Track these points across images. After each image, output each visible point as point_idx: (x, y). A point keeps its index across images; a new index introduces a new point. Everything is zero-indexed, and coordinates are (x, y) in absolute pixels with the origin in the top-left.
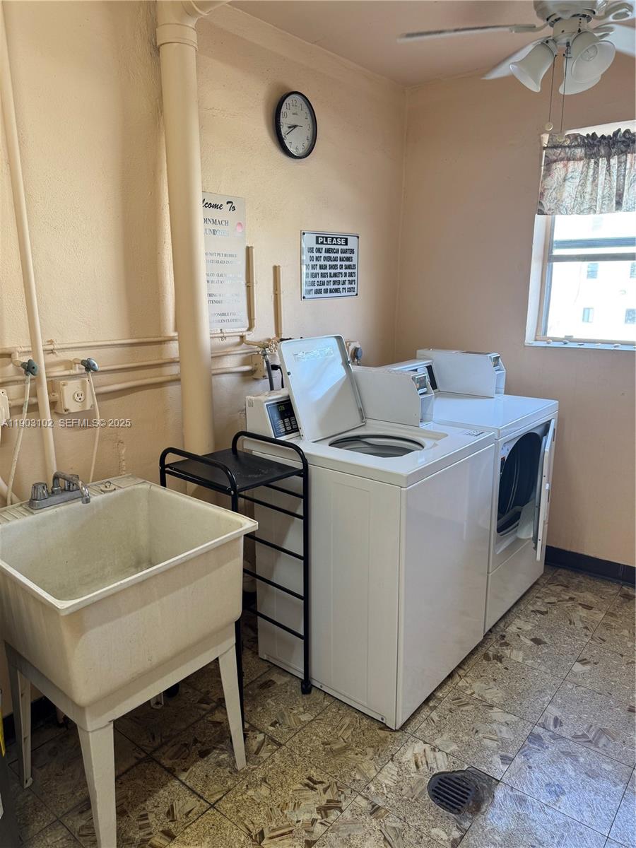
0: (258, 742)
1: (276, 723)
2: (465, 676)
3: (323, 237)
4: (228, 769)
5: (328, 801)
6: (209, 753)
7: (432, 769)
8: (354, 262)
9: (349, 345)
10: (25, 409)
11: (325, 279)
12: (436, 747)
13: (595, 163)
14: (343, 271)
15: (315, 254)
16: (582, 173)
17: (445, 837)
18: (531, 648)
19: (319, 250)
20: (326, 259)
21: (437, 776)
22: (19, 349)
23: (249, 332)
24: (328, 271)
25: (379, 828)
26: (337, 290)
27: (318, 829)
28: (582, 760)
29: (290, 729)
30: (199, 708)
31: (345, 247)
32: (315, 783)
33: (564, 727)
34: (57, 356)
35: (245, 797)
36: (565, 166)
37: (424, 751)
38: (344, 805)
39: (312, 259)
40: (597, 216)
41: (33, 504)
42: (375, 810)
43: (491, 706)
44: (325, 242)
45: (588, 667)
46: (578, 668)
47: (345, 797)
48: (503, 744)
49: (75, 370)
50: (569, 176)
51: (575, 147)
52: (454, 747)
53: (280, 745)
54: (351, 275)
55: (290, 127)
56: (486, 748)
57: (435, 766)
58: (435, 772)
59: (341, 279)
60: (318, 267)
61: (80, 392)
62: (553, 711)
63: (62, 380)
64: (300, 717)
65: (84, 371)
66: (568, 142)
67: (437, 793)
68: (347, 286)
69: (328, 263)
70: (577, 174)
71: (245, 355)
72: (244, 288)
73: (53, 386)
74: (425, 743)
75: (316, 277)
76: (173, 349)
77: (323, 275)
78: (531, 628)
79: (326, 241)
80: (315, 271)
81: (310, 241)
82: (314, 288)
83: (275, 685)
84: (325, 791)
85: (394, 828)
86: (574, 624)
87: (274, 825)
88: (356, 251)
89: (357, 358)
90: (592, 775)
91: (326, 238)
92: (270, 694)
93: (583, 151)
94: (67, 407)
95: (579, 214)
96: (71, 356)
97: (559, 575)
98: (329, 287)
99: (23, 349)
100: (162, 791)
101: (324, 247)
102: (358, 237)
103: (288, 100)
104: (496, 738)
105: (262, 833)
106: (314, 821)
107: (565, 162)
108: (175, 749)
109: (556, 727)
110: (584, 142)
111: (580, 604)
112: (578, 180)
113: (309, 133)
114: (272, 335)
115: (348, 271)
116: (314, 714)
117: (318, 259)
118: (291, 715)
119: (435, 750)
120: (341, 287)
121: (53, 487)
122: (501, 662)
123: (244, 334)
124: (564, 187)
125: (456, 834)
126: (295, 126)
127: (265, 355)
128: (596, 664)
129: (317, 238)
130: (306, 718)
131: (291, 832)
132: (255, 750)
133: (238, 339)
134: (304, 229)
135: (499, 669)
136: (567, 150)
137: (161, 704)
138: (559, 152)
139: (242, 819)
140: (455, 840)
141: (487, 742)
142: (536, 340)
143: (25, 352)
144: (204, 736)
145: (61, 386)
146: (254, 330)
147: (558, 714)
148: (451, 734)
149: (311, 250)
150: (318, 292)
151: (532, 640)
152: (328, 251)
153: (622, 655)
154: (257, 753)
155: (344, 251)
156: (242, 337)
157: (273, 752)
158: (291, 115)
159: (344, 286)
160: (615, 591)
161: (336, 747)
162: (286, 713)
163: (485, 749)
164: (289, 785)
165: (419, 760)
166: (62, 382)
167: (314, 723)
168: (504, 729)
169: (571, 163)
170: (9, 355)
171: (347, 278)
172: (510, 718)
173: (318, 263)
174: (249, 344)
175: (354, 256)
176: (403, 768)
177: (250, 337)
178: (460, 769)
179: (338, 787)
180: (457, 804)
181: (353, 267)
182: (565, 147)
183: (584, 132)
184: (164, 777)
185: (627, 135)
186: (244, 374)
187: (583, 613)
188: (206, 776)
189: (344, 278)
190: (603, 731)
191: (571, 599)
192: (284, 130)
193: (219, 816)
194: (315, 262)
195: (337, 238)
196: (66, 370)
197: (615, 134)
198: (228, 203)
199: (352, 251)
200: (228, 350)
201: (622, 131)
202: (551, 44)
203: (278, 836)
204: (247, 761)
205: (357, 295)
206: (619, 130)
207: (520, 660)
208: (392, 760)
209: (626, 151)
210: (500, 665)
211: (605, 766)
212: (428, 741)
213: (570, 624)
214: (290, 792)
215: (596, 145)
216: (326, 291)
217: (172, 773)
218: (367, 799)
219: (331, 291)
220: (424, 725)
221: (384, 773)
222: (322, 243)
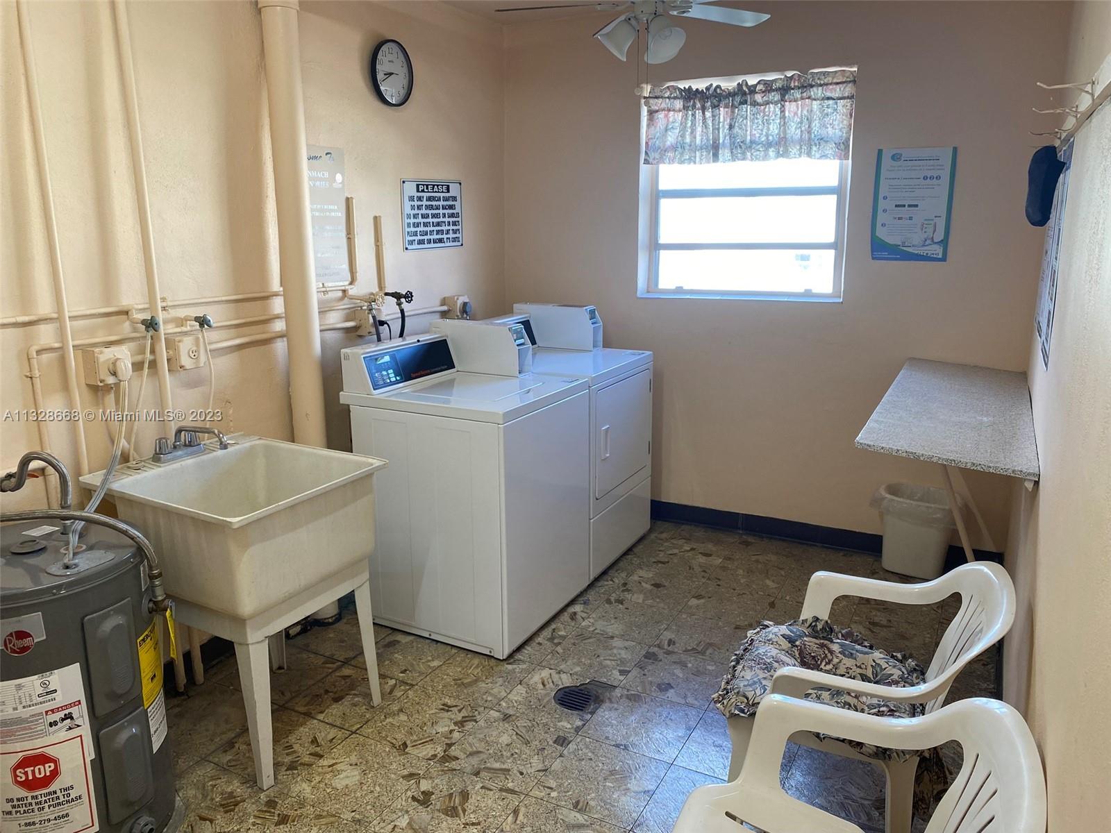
0: (391, 686)
1: (406, 670)
2: (588, 617)
3: (423, 185)
4: (364, 707)
5: (463, 717)
6: (343, 698)
7: (557, 685)
8: (457, 210)
9: (458, 299)
10: (146, 365)
11: (428, 229)
12: (561, 670)
13: (693, 115)
14: (446, 220)
15: (416, 203)
16: (681, 124)
17: (569, 726)
18: (651, 591)
19: (420, 199)
20: (428, 207)
21: (562, 691)
22: (136, 307)
23: (352, 286)
24: (430, 220)
25: (512, 728)
26: (441, 241)
27: (456, 735)
28: (690, 665)
29: (421, 673)
30: (323, 668)
31: (447, 195)
32: (450, 707)
33: (677, 645)
34: (169, 314)
35: (384, 723)
36: (666, 116)
37: (551, 674)
38: (478, 718)
39: (413, 207)
40: (698, 166)
41: (157, 458)
42: (506, 718)
43: (612, 637)
44: (425, 190)
45: (702, 601)
46: (694, 602)
47: (479, 713)
48: (623, 661)
49: (186, 327)
50: (671, 127)
51: (675, 98)
52: (578, 669)
53: (412, 685)
54: (454, 224)
55: (385, 74)
56: (608, 666)
57: (560, 683)
58: (560, 687)
59: (445, 228)
60: (420, 216)
61: (194, 348)
62: (668, 635)
63: (177, 336)
64: (429, 663)
65: (198, 327)
66: (668, 93)
67: (563, 701)
68: (451, 235)
69: (430, 212)
70: (677, 125)
71: (348, 311)
72: (345, 241)
73: (170, 344)
74: (551, 669)
75: (418, 226)
76: (278, 306)
77: (425, 225)
78: (651, 575)
79: (427, 188)
80: (416, 221)
81: (411, 189)
82: (416, 238)
83: (400, 644)
84: (460, 711)
85: (525, 727)
86: (693, 569)
87: (415, 737)
88: (458, 198)
89: (466, 313)
90: (697, 673)
91: (427, 185)
92: (396, 651)
93: (682, 103)
94: (183, 364)
95: (681, 164)
96: (181, 313)
97: (682, 530)
98: (432, 237)
99: (140, 307)
100: (302, 729)
101: (425, 195)
102: (460, 184)
103: (384, 48)
104: (615, 658)
105: (405, 745)
106: (451, 732)
107: (666, 112)
108: (308, 699)
109: (669, 646)
110: (682, 95)
111: (701, 553)
112: (677, 131)
113: (405, 82)
114: (375, 289)
115: (451, 220)
116: (443, 660)
117: (419, 207)
118: (420, 663)
119: (559, 673)
120: (445, 236)
121: (175, 442)
122: (622, 604)
123: (347, 287)
124: (666, 137)
125: (579, 723)
126: (391, 74)
127: (371, 310)
128: (710, 598)
129: (418, 186)
130: (435, 663)
131: (432, 740)
132: (389, 691)
133: (340, 294)
134: (405, 177)
135: (620, 610)
136: (667, 100)
137: (284, 669)
138: (660, 102)
139: (385, 738)
140: (578, 727)
141: (608, 662)
142: (648, 292)
143: (141, 309)
144: (335, 687)
145: (176, 343)
146: (356, 283)
147: (673, 636)
148: (575, 660)
149: (411, 198)
150: (421, 242)
151: (652, 585)
152: (429, 199)
153: (734, 590)
154: (391, 692)
155: (446, 199)
156: (344, 291)
157: (406, 691)
158: (387, 62)
159: (448, 236)
160: (735, 540)
161: (465, 681)
162: (415, 663)
163: (605, 667)
164: (425, 711)
165: (546, 681)
166: (177, 339)
167: (443, 666)
168: (623, 652)
169: (672, 113)
170: (127, 313)
171: (451, 227)
172: (628, 644)
173: (420, 212)
174: (351, 298)
175: (457, 204)
176: (531, 688)
177: (353, 291)
178: (582, 683)
179: (471, 707)
180: (583, 704)
181: (457, 215)
182: (666, 98)
183: (683, 85)
184: (301, 719)
185: (718, 91)
186: (347, 330)
187: (702, 559)
188: (344, 714)
189: (447, 228)
190: (710, 645)
191: (692, 549)
192: (380, 76)
193: (362, 739)
194: (416, 211)
195: (438, 186)
196: (177, 327)
197: (708, 89)
198: (327, 154)
199: (454, 199)
200: (332, 305)
201: (714, 86)
202: (633, 22)
203: (420, 744)
204: (382, 700)
205: (462, 245)
206: (711, 85)
207: (640, 601)
208: (520, 684)
209: (719, 105)
210: (621, 606)
211: (710, 668)
212: (552, 667)
213: (690, 569)
214: (427, 715)
215: (692, 99)
216: (429, 241)
217: (309, 715)
218: (500, 711)
219: (435, 242)
220: (549, 657)
221: (514, 692)
222: (423, 191)
